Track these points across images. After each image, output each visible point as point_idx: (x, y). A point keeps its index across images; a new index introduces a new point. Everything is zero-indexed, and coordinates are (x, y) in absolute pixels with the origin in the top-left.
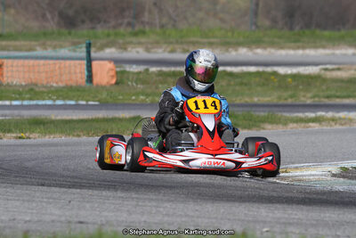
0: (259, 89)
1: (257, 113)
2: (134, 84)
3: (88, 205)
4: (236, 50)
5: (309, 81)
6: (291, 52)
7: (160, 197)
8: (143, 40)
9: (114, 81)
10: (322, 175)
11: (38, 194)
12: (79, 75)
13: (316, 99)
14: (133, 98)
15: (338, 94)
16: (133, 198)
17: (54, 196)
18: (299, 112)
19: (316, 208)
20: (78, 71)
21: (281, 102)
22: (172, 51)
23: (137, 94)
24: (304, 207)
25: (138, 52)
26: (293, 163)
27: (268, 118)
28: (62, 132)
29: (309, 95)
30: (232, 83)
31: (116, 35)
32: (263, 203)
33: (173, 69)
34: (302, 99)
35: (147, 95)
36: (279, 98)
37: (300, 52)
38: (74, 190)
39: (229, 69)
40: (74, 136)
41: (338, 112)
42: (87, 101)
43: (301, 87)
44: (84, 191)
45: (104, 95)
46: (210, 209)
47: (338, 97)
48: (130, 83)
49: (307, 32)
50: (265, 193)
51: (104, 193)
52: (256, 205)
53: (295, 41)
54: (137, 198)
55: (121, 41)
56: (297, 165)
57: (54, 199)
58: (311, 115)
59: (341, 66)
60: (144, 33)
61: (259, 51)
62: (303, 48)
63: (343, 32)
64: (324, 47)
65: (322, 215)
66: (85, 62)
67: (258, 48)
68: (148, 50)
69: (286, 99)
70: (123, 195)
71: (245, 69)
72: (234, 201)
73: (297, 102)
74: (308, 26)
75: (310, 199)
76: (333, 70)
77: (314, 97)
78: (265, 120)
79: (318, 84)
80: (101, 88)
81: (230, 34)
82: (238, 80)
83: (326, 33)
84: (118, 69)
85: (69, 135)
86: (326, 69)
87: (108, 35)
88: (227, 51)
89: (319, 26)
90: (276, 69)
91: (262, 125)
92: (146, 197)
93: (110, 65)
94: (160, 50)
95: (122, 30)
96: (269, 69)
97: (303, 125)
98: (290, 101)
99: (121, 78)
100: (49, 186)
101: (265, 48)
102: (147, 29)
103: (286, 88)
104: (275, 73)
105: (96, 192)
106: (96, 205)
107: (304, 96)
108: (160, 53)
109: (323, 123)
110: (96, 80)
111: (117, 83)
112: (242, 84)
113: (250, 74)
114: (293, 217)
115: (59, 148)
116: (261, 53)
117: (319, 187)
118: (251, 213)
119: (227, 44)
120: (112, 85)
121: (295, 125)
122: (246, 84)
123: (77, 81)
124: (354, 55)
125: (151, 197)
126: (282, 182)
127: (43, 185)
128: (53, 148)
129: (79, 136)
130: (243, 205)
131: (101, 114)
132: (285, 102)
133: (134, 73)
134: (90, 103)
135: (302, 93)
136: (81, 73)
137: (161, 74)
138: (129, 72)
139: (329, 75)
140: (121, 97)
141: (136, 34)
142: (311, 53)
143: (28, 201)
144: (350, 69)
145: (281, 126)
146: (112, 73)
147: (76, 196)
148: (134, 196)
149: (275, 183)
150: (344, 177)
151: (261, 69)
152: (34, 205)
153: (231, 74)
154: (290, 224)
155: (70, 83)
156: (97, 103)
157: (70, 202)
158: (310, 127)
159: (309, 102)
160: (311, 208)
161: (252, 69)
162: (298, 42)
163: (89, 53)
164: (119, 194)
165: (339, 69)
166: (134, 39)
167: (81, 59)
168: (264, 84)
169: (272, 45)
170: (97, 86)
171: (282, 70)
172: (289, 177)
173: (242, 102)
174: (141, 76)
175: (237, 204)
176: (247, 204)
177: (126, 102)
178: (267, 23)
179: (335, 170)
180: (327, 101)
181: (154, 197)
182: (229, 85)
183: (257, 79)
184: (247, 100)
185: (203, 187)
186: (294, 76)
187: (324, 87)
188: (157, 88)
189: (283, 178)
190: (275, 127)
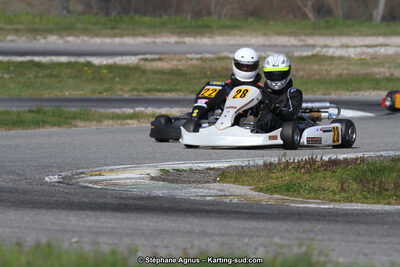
0: (70, 81)
1: (68, 109)
4: (45, 38)
5: (126, 72)
6: (108, 40)
10: (139, 178)
13: (135, 93)
15: (159, 87)
19: (132, 216)
21: (96, 96)
24: (119, 215)
26: (108, 165)
27: (80, 114)
29: (126, 88)
30: (40, 75)
32: (73, 209)
34: (119, 93)
36: (93, 91)
37: (117, 40)
39: (36, 59)
41: (160, 108)
43: (117, 79)
46: (13, 217)
47: (159, 91)
49: (125, 18)
50: (76, 199)
52: (65, 212)
53: (113, 28)
56: (112, 167)
58: (129, 111)
59: (162, 56)
61: (70, 39)
62: (121, 36)
63: (165, 18)
64: (144, 35)
65: (139, 223)
67: (68, 36)
69: (100, 93)
71: (55, 59)
72: (40, 208)
73: (114, 96)
74: (125, 11)
75: (125, 205)
76: (153, 60)
78: (75, 117)
79: (137, 76)
81: (37, 19)
82: (46, 72)
83: (147, 19)
86: (146, 60)
88: (35, 38)
89: (137, 11)
90: (90, 59)
91: (74, 122)
96: (82, 60)
97: (119, 122)
98: (105, 95)
101: (78, 36)
103: (101, 80)
104: (89, 64)
107: (121, 90)
109: (142, 120)
112: (51, 76)
113: (60, 64)
114: (105, 225)
116: (73, 41)
117: (136, 192)
118: (59, 221)
119: (34, 31)
121: (111, 122)
122: (56, 76)
124: (177, 43)
126: (95, 186)
130: (51, 213)
132: (101, 96)
135: (119, 87)
139: (149, 66)
142: (129, 41)
144: (172, 60)
145: (95, 124)
149: (88, 187)
150: (163, 180)
151: (73, 59)
153: (39, 65)
154: (103, 233)
158: (128, 124)
159: (126, 96)
160: (125, 215)
161: (63, 59)
162: (114, 29)
165: (160, 59)
168: (76, 76)
169: (86, 31)
171: (96, 61)
172: (102, 181)
173: (52, 96)
175: (43, 211)
176: (55, 211)
178: (80, 8)
179: (154, 172)
180: (146, 95)
182: (37, 77)
183: (69, 71)
184: (57, 94)
185: (6, 192)
186: (110, 67)
187: (143, 80)
189: (96, 182)
190: (88, 124)
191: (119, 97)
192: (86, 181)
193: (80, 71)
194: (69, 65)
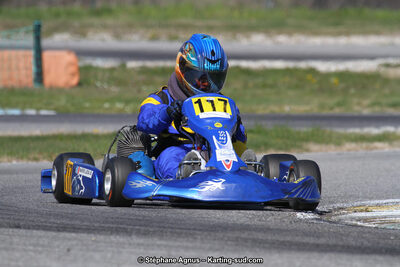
0: (291, 93)
1: (297, 129)
2: (106, 86)
3: (97, 256)
4: (248, 37)
5: (364, 82)
6: (331, 40)
7: (198, 244)
8: (109, 21)
9: (75, 81)
11: (16, 240)
12: (23, 72)
13: (377, 108)
14: (107, 105)
16: (159, 246)
17: (41, 242)
18: (355, 126)
20: (22, 65)
21: (326, 112)
22: (154, 38)
23: (112, 100)
25: (103, 40)
26: (371, 199)
27: (312, 135)
28: (12, 154)
29: (366, 102)
30: (251, 84)
31: (69, 14)
33: (161, 64)
34: (356, 108)
35: (127, 102)
36: (322, 106)
37: (343, 41)
38: (67, 235)
39: (244, 64)
40: (29, 159)
42: (38, 109)
43: (352, 91)
44: (84, 236)
45: (62, 101)
46: (279, 261)
48: (98, 84)
49: (352, 11)
51: (114, 238)
53: (337, 24)
54: (166, 246)
55: (76, 23)
56: (377, 202)
57: (43, 246)
58: (374, 131)
60: (109, 11)
61: (282, 39)
62: (348, 34)
64: (378, 33)
66: (32, 53)
67: (280, 33)
68: (117, 36)
69: (332, 109)
70: (141, 241)
71: (267, 64)
73: (349, 113)
76: (398, 66)
77: (373, 105)
78: (308, 138)
79: (377, 85)
80: (56, 91)
81: (236, 14)
82: (259, 80)
83: (381, 13)
84: (81, 64)
85: (22, 158)
86: (388, 66)
87: (57, 15)
88: (234, 37)
91: (305, 145)
92: (178, 244)
93: (69, 58)
94: (135, 37)
95: (77, 7)
96: (303, 65)
97: (364, 145)
98: (337, 111)
99: (86, 76)
100: (28, 228)
101: (290, 34)
102: (114, 6)
103: (331, 91)
104: (312, 71)
105: (101, 237)
106: (109, 255)
107: (359, 104)
108: (136, 41)
109: (395, 143)
110: (49, 79)
111: (79, 84)
112: (265, 86)
113: (275, 71)
115: (15, 176)
116: (285, 42)
120: (73, 87)
121: (353, 145)
122: (271, 86)
123: (20, 81)
125: (185, 244)
126: (367, 225)
127: (18, 227)
128: (6, 177)
129: (36, 159)
131: (65, 128)
132: (331, 113)
133: (104, 70)
134: (44, 112)
135: (355, 100)
136: (26, 69)
137: (144, 71)
138: (97, 69)
139: (392, 73)
140: (87, 105)
141: (98, 13)
142: (359, 42)
143: (6, 249)
145: (332, 147)
146: (73, 69)
147: (74, 242)
148: (159, 242)
149: (356, 226)
151: (291, 64)
152: (17, 255)
153: (248, 72)
155: (10, 84)
156: (52, 113)
157: (69, 250)
158: (376, 148)
159: (366, 112)
162: (338, 26)
163: (38, 39)
164: (135, 239)
166: (96, 21)
167: (26, 48)
168: (297, 87)
169: (301, 29)
170: (51, 88)
171: (322, 67)
172: (373, 218)
173: (267, 112)
174: (116, 74)
175: (316, 254)
176: (332, 255)
177: (97, 112)
180: (392, 112)
181: (190, 245)
182: (246, 86)
183: (287, 79)
184: (275, 109)
186: (343, 76)
187: (387, 91)
188: (139, 91)
189: (365, 220)
190: (324, 147)
191: (356, 114)
192: (352, 219)
193: (302, 80)
194: (287, 71)
